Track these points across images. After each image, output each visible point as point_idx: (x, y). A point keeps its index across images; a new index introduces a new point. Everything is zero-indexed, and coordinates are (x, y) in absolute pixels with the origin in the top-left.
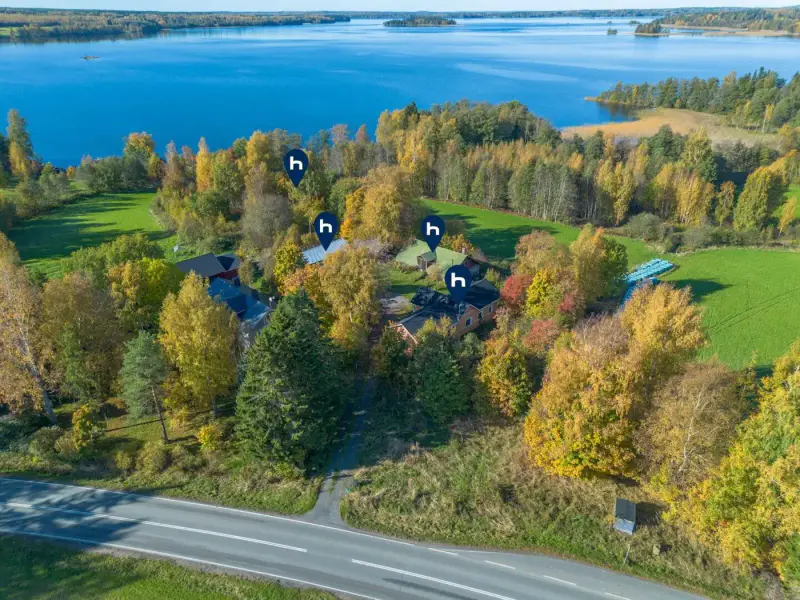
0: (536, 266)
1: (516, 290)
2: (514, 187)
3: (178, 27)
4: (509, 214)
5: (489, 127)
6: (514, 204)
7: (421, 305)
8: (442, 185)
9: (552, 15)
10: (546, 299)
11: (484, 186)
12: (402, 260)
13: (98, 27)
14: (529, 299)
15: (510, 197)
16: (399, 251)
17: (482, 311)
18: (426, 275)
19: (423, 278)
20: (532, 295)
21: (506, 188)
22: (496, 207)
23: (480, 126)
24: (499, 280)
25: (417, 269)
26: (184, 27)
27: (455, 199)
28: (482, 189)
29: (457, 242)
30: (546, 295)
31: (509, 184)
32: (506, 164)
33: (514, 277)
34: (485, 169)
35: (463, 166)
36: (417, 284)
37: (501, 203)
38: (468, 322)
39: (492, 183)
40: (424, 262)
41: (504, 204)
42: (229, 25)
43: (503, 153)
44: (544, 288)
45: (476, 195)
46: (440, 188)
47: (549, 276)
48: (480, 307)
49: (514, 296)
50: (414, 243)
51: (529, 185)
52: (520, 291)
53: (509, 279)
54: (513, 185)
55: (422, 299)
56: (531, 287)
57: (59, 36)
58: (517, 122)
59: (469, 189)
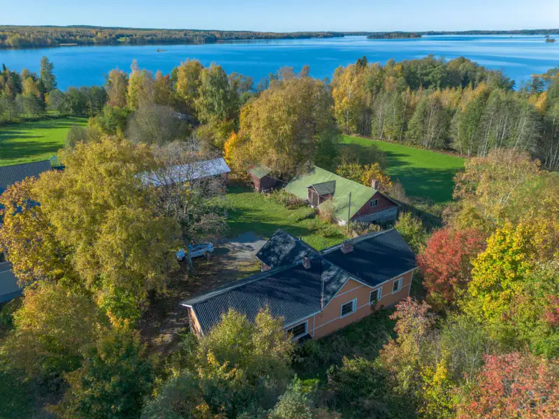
0: (495, 214)
1: (449, 256)
2: (458, 125)
3: (228, 39)
4: (450, 155)
5: (437, 74)
6: (457, 144)
7: (268, 263)
8: (376, 123)
9: (498, 33)
10: (517, 287)
11: (423, 122)
12: (292, 191)
13: (177, 37)
14: (477, 279)
15: (452, 136)
16: (290, 179)
17: (379, 288)
18: (317, 212)
19: (311, 217)
20: (482, 272)
21: (448, 126)
22: (434, 147)
23: (427, 75)
24: (420, 233)
25: (307, 204)
26: (232, 39)
27: (389, 137)
28: (420, 127)
29: (368, 173)
30: (518, 278)
31: (452, 121)
32: (451, 103)
33: (450, 232)
34: (424, 104)
35: (400, 101)
36: (299, 225)
37: (441, 143)
38: (347, 309)
39: (432, 119)
40: (315, 196)
41: (445, 145)
42: (261, 38)
43: (448, 96)
44: (515, 264)
45: (412, 132)
46: (374, 126)
47: (527, 238)
48: (373, 282)
49: (443, 268)
50: (311, 170)
51: (478, 121)
52: (457, 259)
53: (437, 234)
54: (457, 123)
55: (274, 254)
56: (482, 255)
57: (152, 42)
58: (466, 73)
59: (405, 127)
